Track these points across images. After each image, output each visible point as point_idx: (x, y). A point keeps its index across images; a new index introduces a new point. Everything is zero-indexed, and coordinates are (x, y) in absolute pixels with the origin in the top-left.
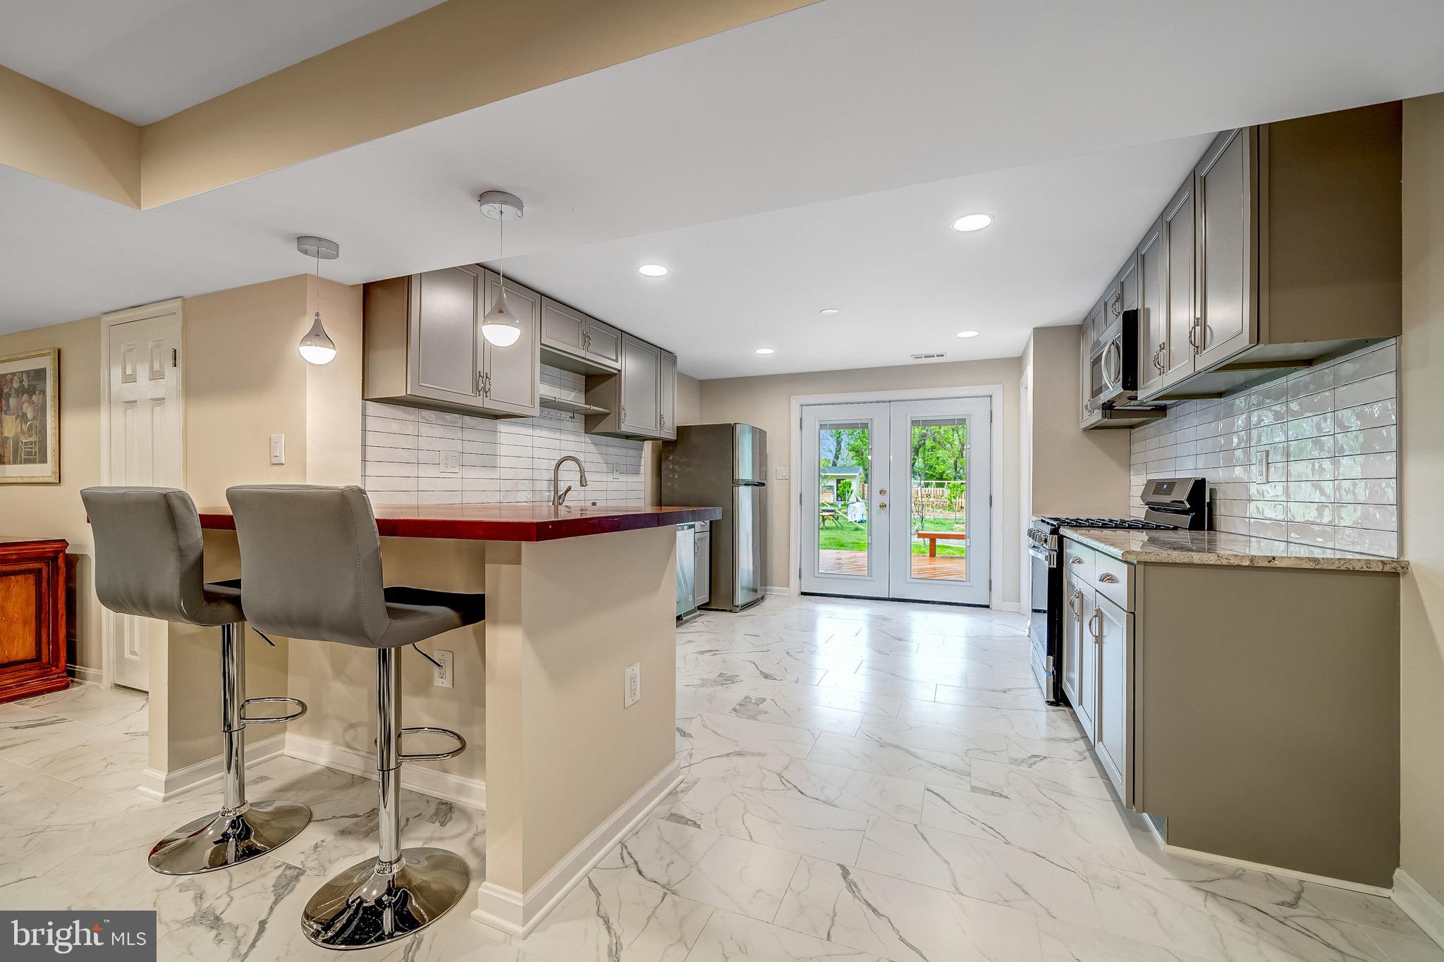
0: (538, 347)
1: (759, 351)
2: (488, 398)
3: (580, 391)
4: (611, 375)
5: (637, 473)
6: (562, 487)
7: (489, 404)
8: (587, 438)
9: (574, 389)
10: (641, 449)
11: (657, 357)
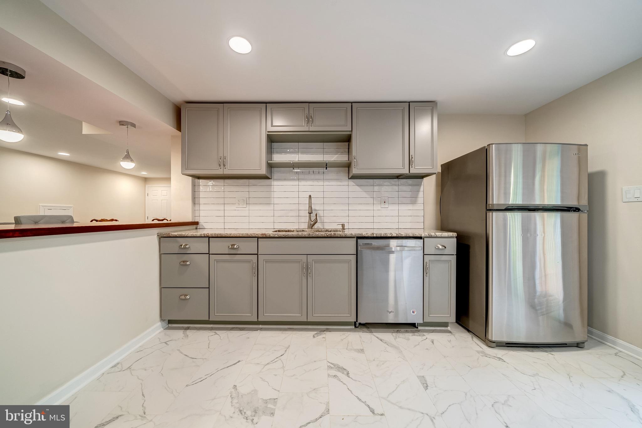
0: (264, 134)
2: (227, 168)
3: (342, 153)
5: (414, 203)
7: (227, 172)
8: (351, 182)
9: (337, 152)
10: (419, 185)
11: (403, 110)
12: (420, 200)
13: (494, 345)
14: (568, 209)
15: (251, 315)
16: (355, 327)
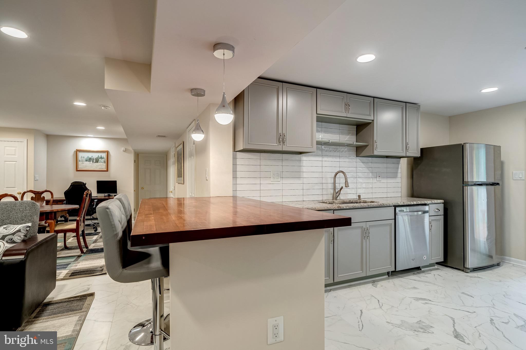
0: (315, 116)
1: (484, 91)
2: (285, 145)
3: (352, 134)
4: (368, 124)
5: (395, 177)
6: (338, 187)
7: (285, 149)
8: (358, 159)
9: (348, 134)
10: (398, 163)
11: (402, 108)
12: (399, 175)
13: (469, 271)
14: (493, 184)
15: (329, 278)
16: (389, 276)
